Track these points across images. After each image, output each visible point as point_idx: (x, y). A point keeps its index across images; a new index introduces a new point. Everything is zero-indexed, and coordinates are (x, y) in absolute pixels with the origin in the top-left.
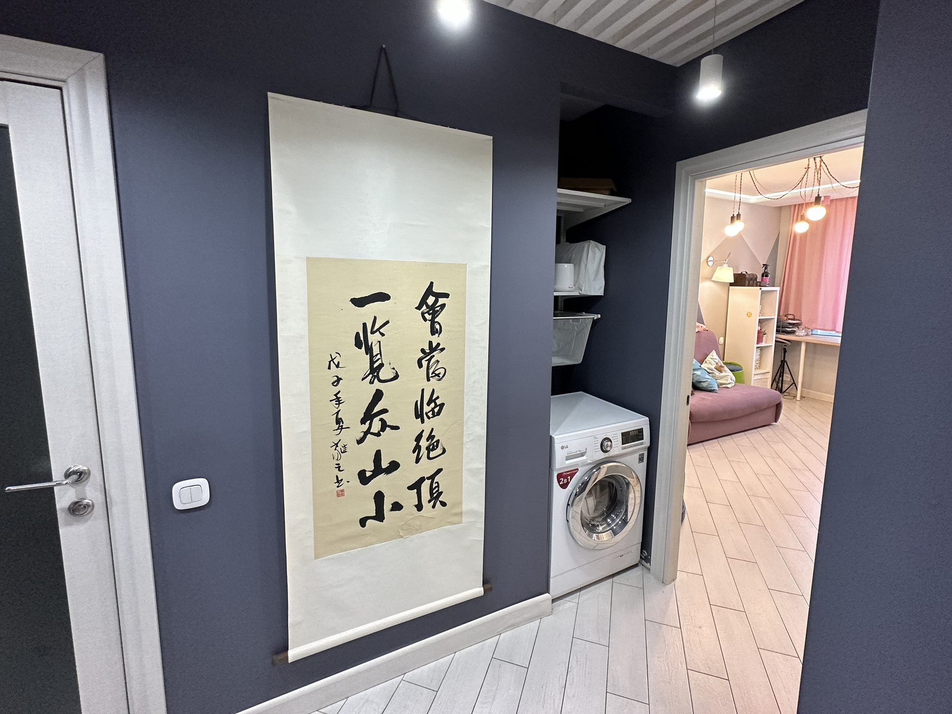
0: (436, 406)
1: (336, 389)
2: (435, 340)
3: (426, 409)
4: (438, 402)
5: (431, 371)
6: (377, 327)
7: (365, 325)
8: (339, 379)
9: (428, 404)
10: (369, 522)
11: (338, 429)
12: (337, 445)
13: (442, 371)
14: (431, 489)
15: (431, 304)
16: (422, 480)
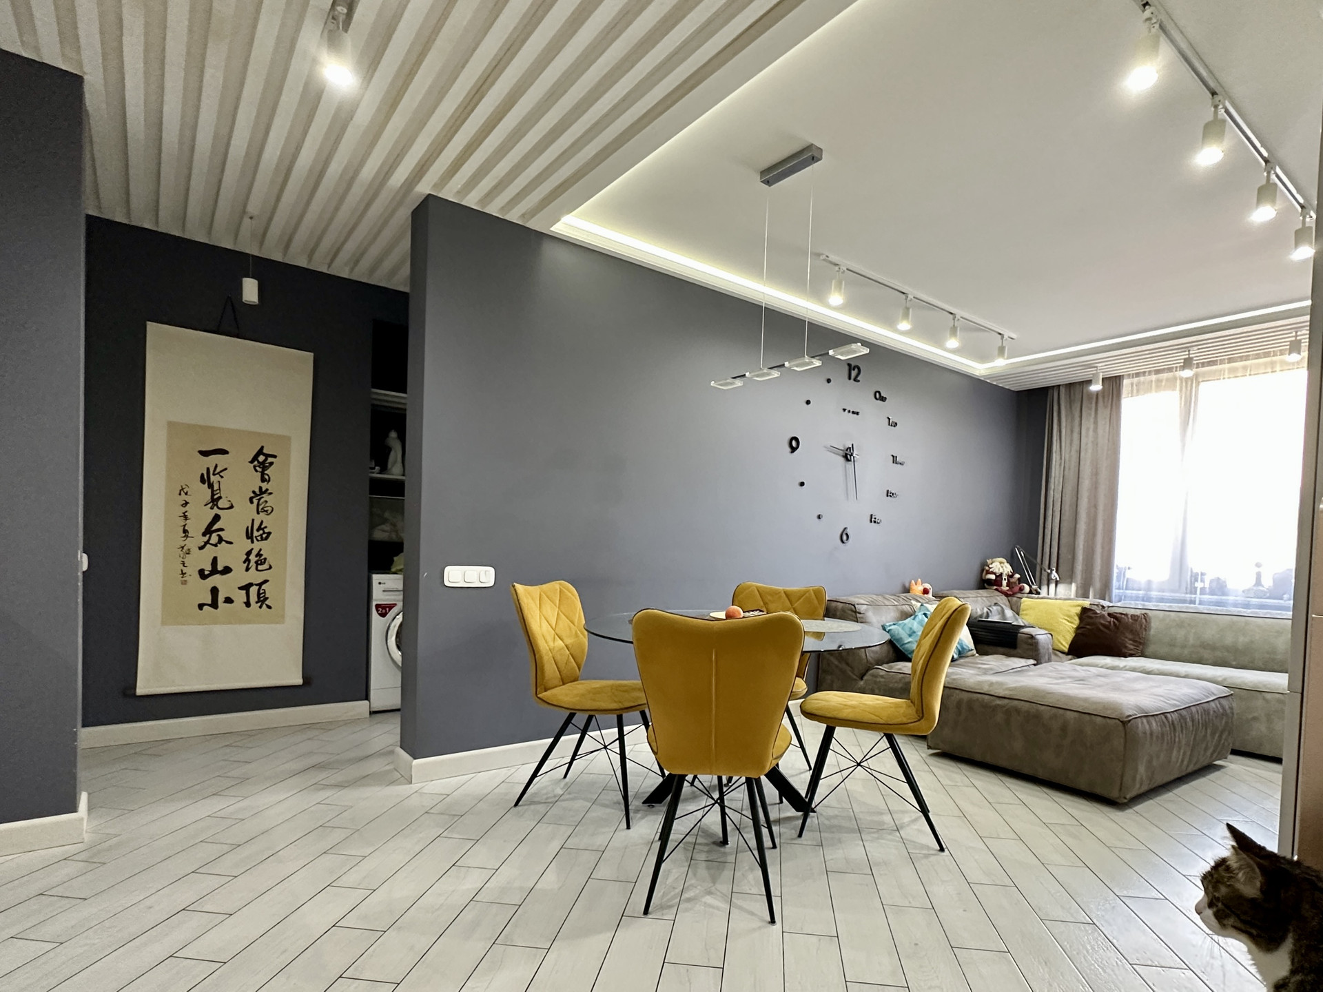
0: (264, 533)
1: (184, 510)
2: (265, 486)
3: (256, 534)
4: (266, 530)
5: (261, 507)
6: (218, 470)
7: (208, 469)
8: (187, 503)
9: (258, 530)
10: (205, 607)
11: (184, 537)
12: (183, 547)
13: (270, 509)
14: (259, 594)
15: (262, 461)
16: (251, 585)
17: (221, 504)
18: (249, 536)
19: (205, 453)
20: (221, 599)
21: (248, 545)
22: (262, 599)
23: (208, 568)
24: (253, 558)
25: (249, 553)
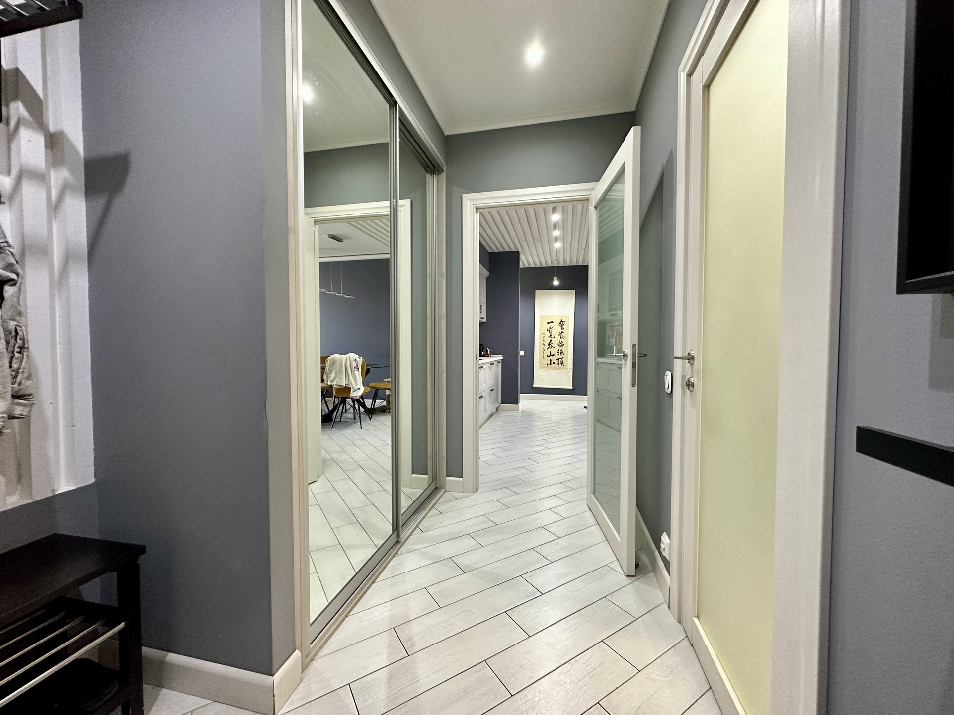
1: (544, 339)
4: (563, 343)
5: (561, 337)
6: (551, 327)
7: (549, 327)
8: (544, 337)
9: (561, 343)
10: (548, 365)
11: (544, 346)
12: (543, 349)
13: (564, 337)
14: (561, 361)
15: (562, 323)
16: (559, 359)
17: (552, 336)
18: (559, 345)
19: (548, 323)
20: (552, 363)
21: (558, 348)
22: (562, 363)
23: (549, 354)
24: (560, 351)
25: (558, 350)
